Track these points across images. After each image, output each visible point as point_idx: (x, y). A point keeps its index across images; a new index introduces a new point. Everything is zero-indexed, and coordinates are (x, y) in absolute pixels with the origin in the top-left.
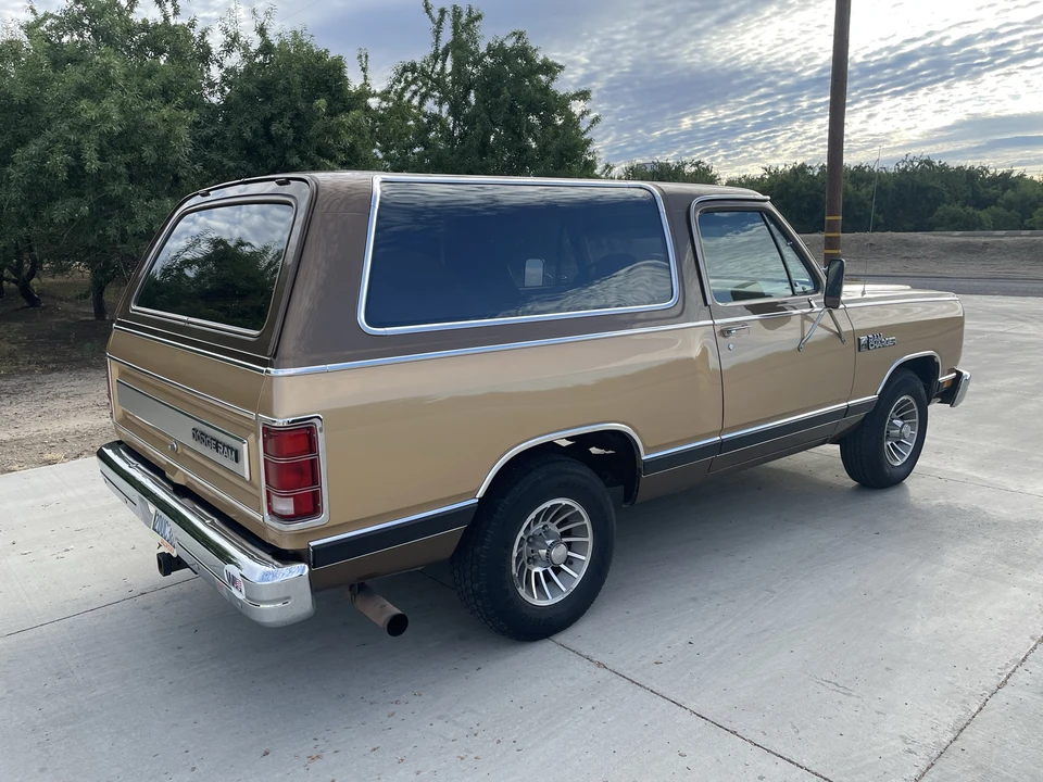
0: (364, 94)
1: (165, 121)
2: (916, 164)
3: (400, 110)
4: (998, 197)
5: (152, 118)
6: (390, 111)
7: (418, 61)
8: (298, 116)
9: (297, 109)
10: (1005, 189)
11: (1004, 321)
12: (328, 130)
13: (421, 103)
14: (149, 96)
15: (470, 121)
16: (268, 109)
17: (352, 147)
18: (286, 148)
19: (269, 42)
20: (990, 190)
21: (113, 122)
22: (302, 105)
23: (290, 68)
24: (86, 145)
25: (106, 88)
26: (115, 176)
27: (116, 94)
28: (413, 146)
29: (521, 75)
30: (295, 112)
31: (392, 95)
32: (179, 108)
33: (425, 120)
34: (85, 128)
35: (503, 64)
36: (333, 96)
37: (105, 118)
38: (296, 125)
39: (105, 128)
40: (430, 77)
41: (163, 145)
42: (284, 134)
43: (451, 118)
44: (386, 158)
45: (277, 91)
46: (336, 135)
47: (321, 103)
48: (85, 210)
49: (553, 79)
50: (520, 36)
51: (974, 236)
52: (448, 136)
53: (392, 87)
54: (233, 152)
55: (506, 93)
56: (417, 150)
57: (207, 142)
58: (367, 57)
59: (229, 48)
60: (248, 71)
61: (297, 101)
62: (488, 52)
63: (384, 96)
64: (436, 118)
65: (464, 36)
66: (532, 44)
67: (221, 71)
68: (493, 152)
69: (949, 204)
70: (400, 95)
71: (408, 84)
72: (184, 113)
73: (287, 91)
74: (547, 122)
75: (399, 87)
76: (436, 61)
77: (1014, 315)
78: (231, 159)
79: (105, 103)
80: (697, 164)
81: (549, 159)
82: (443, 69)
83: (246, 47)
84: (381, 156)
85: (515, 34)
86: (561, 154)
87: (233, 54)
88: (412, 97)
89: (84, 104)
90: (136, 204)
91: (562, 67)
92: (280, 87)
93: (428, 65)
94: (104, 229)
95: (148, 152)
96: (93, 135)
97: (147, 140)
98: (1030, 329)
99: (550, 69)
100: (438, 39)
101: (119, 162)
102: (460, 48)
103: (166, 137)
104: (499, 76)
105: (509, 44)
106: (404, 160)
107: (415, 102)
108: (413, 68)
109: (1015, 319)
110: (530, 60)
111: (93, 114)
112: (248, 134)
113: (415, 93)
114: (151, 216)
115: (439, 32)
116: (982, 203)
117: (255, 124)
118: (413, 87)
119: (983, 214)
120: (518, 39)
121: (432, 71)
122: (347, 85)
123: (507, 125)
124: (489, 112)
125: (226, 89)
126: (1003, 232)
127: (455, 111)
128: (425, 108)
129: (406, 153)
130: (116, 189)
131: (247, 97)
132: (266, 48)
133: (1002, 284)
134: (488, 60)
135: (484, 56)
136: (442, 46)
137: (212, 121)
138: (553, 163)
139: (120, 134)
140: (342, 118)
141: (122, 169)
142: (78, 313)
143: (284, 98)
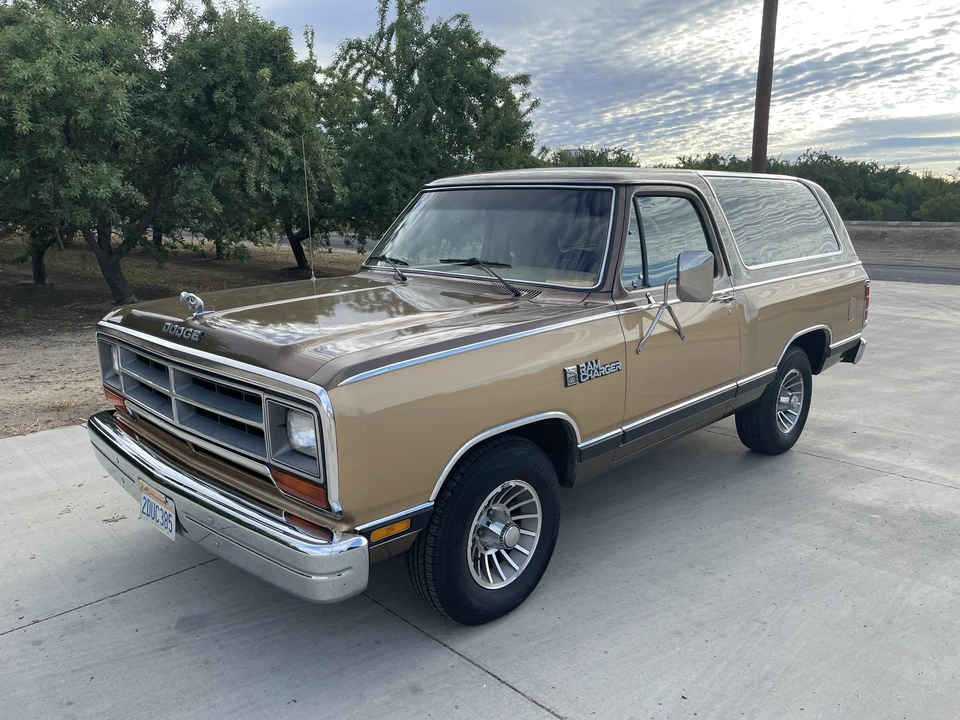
0: (310, 67)
1: (102, 83)
2: (815, 158)
3: (345, 87)
4: (886, 190)
5: (88, 80)
6: (336, 87)
7: (364, 39)
8: (241, 85)
9: (241, 78)
10: (892, 184)
11: (914, 307)
12: (272, 101)
13: (366, 81)
14: (86, 58)
15: (414, 100)
16: (211, 77)
17: (297, 119)
18: (229, 117)
19: (213, 9)
20: (878, 184)
21: (46, 82)
22: (246, 74)
23: (235, 36)
24: (18, 106)
25: (41, 48)
26: (49, 139)
27: (52, 55)
28: (356, 122)
29: (463, 58)
30: (239, 81)
31: (337, 71)
32: (117, 71)
33: (370, 97)
34: (17, 88)
35: (447, 45)
36: (278, 66)
37: (38, 78)
38: (239, 93)
39: (39, 88)
40: (375, 55)
41: (100, 107)
42: (227, 103)
43: (394, 96)
44: (330, 133)
45: (221, 60)
46: (280, 106)
47: (266, 72)
48: (16, 172)
49: (494, 63)
50: (463, 18)
51: (873, 226)
52: (392, 113)
53: (337, 64)
54: (175, 119)
55: (449, 74)
56: (360, 126)
57: (147, 108)
58: (313, 33)
59: (173, 15)
60: (192, 38)
61: (241, 70)
62: (433, 33)
63: (329, 73)
64: (380, 96)
65: (409, 16)
66: (475, 28)
67: (165, 38)
68: (435, 131)
69: (844, 196)
70: (345, 73)
71: (353, 62)
72: (122, 77)
73: (230, 59)
74: (488, 104)
75: (343, 64)
76: (381, 39)
77: (922, 302)
78: (172, 125)
79: (39, 63)
80: (618, 152)
81: (490, 139)
82: (388, 47)
83: (190, 15)
84: (325, 130)
85: (459, 16)
86: (502, 134)
87: (177, 21)
88: (357, 74)
89: (17, 63)
90: (70, 169)
91: (503, 52)
92: (224, 55)
93: (373, 43)
94: (36, 193)
95: (84, 115)
96: (26, 96)
97: (84, 104)
98: (941, 315)
99: (492, 53)
100: (383, 18)
101: (54, 124)
102: (404, 28)
103: (103, 100)
104: (442, 57)
105: (453, 26)
106: (348, 135)
107: (360, 79)
108: (358, 45)
109: (925, 305)
110: (472, 43)
111: (25, 74)
112: (190, 101)
113: (360, 70)
114: (86, 181)
115: (384, 11)
116: (873, 196)
117: (197, 91)
118: (358, 65)
119: (873, 205)
120: (462, 22)
121: (377, 50)
122: (292, 56)
123: (449, 105)
124: (432, 91)
125: (169, 56)
126: (896, 223)
127: (399, 90)
128: (369, 86)
129: (350, 128)
130: (49, 152)
131: (190, 64)
132: (211, 16)
133: (903, 271)
134: (432, 40)
135: (428, 36)
136: (387, 24)
137: (154, 87)
138: (494, 143)
139: (55, 96)
140: (287, 88)
141: (55, 132)
142: (19, 276)
143: (227, 67)
